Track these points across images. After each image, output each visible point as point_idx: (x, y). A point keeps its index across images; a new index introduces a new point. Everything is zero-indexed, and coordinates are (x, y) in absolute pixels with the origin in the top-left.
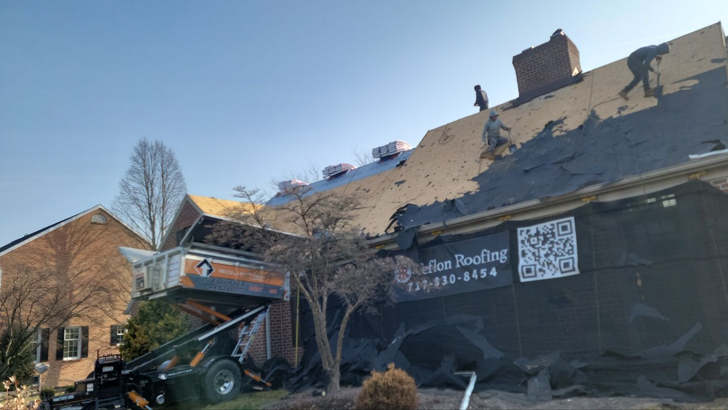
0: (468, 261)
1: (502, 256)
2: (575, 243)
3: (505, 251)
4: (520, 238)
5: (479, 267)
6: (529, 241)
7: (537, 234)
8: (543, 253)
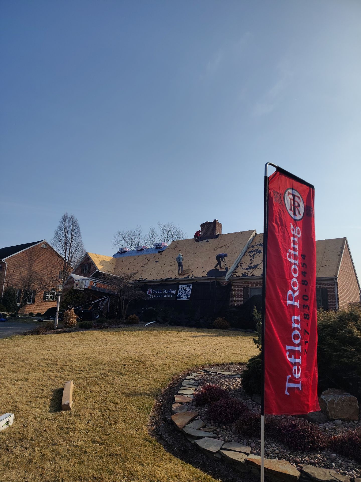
0: (166, 292)
1: (174, 292)
2: (190, 292)
3: (176, 291)
4: (180, 288)
5: (168, 294)
6: (181, 289)
7: (184, 288)
8: (183, 293)
